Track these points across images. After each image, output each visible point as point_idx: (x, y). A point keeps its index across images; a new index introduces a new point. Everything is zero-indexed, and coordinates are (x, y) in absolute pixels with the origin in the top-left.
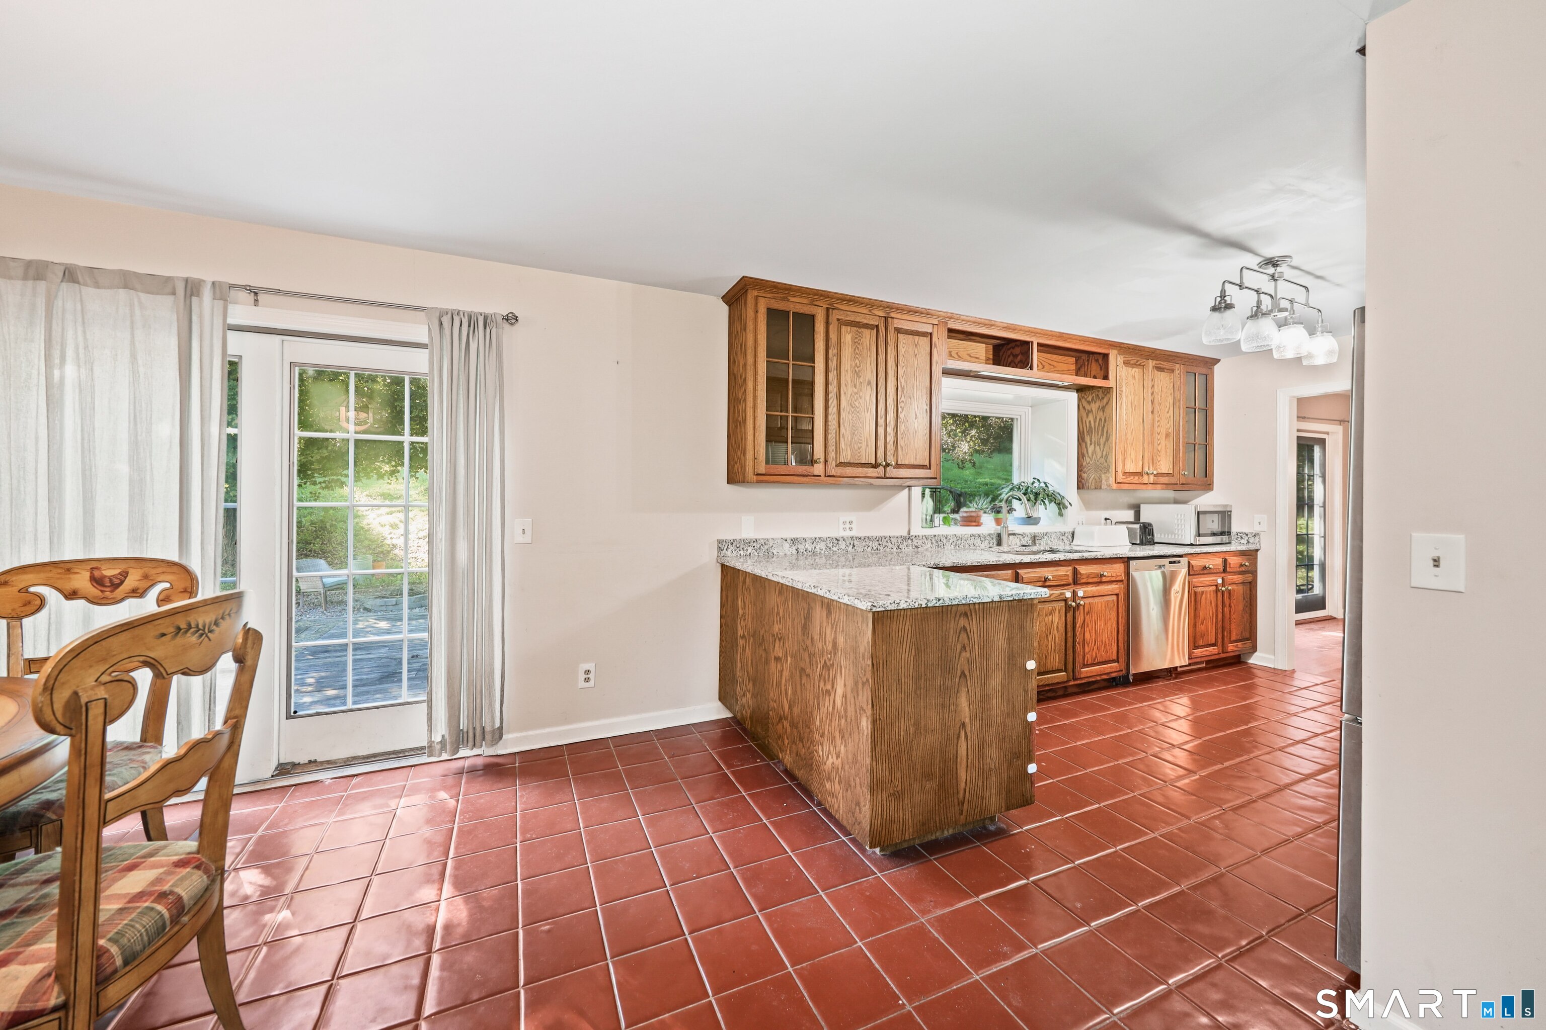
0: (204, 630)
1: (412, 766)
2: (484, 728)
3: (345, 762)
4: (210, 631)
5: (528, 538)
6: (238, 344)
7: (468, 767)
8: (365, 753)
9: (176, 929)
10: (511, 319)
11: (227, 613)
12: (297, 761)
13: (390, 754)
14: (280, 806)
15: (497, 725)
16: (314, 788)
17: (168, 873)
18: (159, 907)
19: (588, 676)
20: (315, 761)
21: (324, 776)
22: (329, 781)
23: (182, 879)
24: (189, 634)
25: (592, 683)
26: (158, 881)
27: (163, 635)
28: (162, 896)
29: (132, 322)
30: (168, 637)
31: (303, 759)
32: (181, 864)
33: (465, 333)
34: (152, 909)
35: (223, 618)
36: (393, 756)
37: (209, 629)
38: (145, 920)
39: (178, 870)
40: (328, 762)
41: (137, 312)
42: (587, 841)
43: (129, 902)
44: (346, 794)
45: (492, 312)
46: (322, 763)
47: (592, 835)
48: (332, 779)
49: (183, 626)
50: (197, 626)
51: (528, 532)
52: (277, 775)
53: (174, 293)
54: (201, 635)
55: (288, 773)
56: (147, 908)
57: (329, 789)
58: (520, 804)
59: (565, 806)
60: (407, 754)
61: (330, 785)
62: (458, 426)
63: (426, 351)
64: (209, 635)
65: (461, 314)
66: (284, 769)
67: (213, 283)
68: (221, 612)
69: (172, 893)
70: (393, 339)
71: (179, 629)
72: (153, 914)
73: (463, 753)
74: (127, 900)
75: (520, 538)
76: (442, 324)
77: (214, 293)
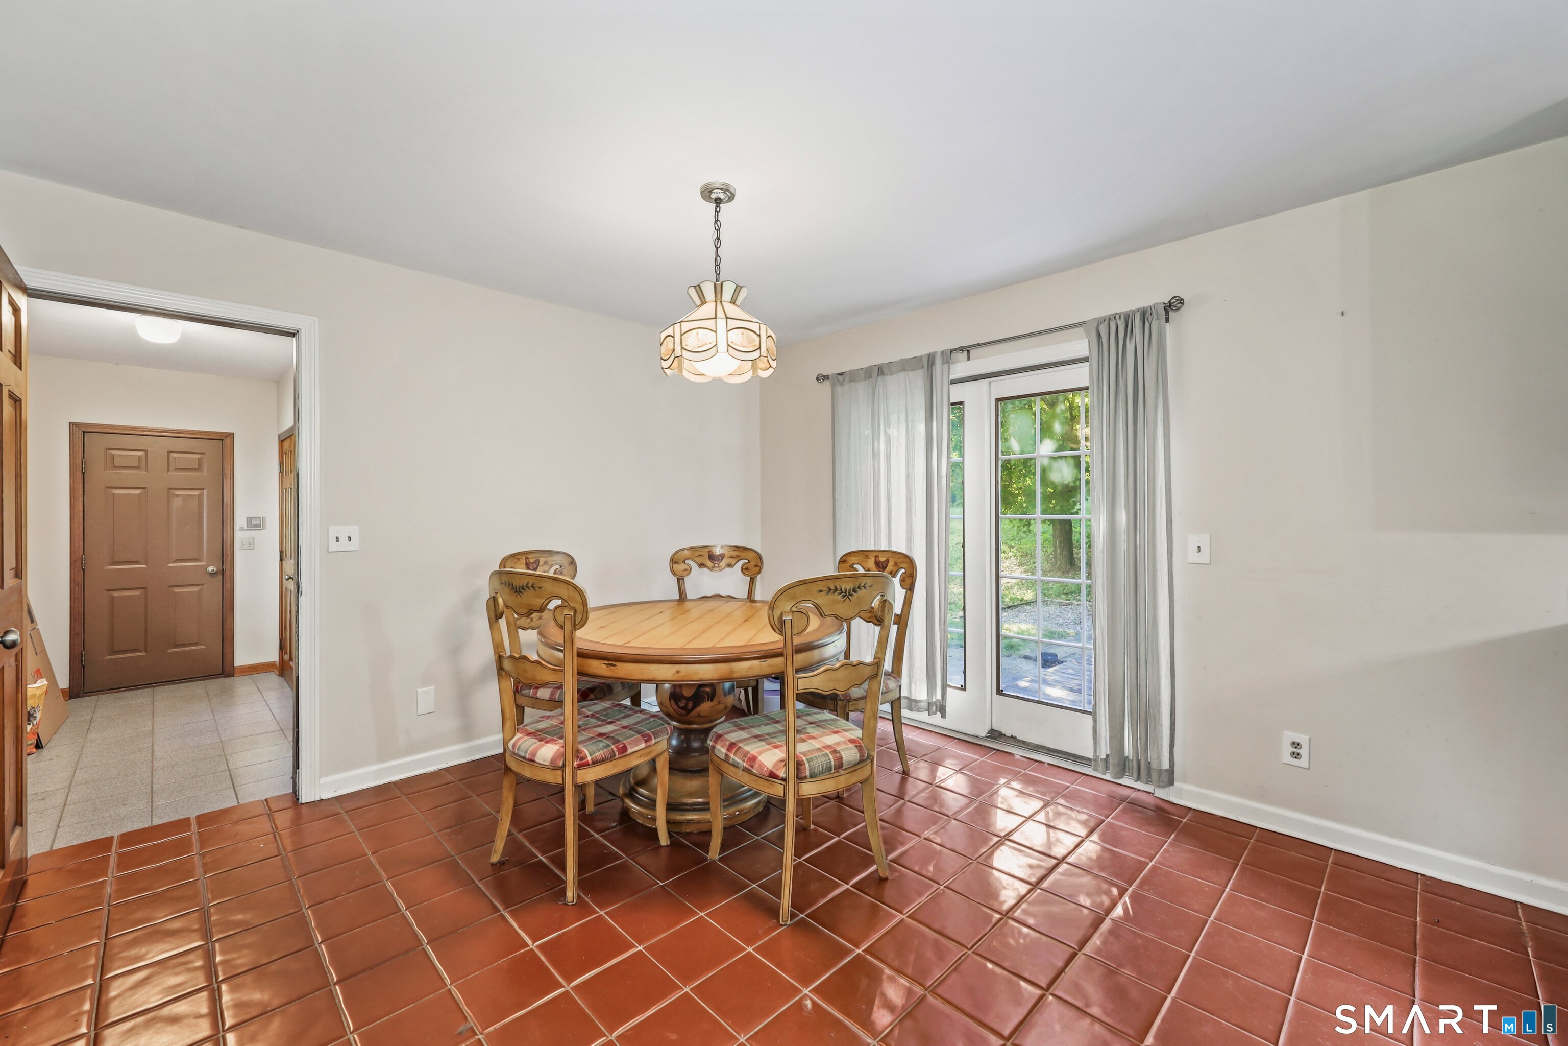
0: (846, 593)
1: (1084, 774)
2: (1149, 763)
3: (1034, 747)
4: (851, 595)
5: (1204, 557)
6: (957, 393)
7: (1132, 799)
8: (1052, 746)
9: (837, 774)
10: (1173, 306)
11: (862, 585)
12: (1004, 733)
13: (1070, 756)
14: (981, 759)
15: (1166, 765)
16: (1007, 757)
17: (844, 743)
18: (831, 757)
19: (1298, 751)
20: (1015, 738)
21: (1018, 752)
22: (1018, 757)
23: (847, 749)
24: (836, 593)
25: (1303, 762)
26: (838, 744)
27: (821, 591)
28: (835, 752)
29: (906, 392)
30: (824, 593)
31: (1008, 734)
32: (852, 741)
33: (1121, 336)
34: (828, 755)
35: (859, 588)
36: (1072, 759)
37: (849, 593)
38: (823, 759)
39: (849, 743)
40: (1024, 742)
41: (908, 383)
42: (1207, 933)
43: (823, 747)
44: (1024, 772)
45: (1151, 303)
46: (1019, 741)
47: (1216, 930)
48: (1021, 756)
49: (832, 588)
50: (841, 590)
51: (1205, 549)
52: (988, 737)
53: (923, 367)
54: (844, 596)
55: (995, 739)
56: (826, 754)
57: (1016, 763)
58: (1160, 857)
59: (1209, 886)
60: (1084, 762)
61: (1018, 760)
62: (1117, 435)
63: (1087, 364)
64: (850, 597)
65: (1117, 317)
66: (995, 735)
67: (942, 352)
68: (858, 584)
69: (839, 752)
70: (1064, 360)
71: (830, 590)
72: (827, 758)
73: (1125, 781)
74: (823, 745)
75: (1194, 557)
76: (1099, 334)
77: (943, 360)
